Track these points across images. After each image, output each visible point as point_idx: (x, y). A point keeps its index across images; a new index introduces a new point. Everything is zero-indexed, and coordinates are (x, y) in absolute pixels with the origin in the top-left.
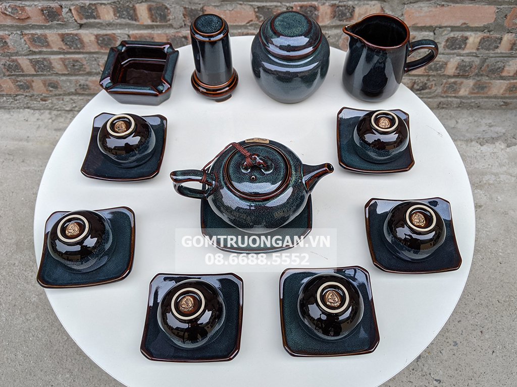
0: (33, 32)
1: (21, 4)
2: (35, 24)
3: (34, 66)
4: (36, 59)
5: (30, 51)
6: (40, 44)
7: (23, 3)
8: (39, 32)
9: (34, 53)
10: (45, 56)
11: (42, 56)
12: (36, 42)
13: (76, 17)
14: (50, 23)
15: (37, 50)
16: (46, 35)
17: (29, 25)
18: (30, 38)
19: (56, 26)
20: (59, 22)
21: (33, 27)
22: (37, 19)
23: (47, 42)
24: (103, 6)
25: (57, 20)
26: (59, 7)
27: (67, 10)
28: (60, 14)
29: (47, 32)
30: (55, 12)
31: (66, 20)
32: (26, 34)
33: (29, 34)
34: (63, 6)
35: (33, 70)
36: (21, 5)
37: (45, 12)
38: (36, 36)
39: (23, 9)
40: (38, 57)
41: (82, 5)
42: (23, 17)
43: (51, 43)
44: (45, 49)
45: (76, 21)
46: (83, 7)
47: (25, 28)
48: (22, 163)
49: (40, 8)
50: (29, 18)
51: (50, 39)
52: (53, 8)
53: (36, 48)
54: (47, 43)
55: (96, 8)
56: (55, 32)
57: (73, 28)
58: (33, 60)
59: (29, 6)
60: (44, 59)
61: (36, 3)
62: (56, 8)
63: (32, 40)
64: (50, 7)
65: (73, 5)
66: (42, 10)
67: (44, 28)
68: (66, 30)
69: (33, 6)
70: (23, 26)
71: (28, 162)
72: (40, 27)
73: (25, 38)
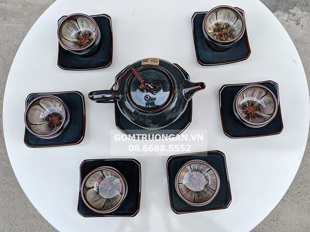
48: (4, 21)
71: (8, 20)
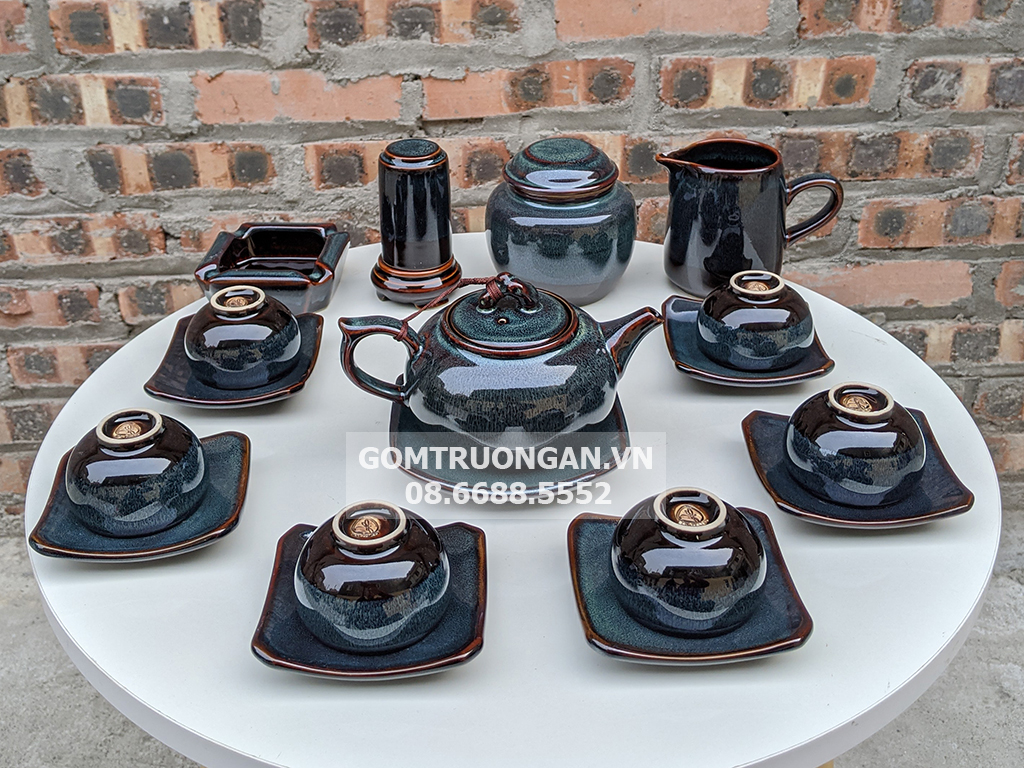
0: (30, 344)
1: (21, 284)
2: (38, 326)
3: (12, 425)
4: (22, 407)
5: (14, 388)
6: (38, 372)
7: (26, 282)
8: (42, 345)
9: (21, 393)
10: (42, 401)
11: (35, 401)
12: (30, 368)
13: (125, 311)
14: (70, 324)
15: (27, 386)
16: (55, 351)
17: (25, 329)
18: (20, 359)
19: (80, 331)
20: (89, 322)
21: (32, 334)
22: (45, 315)
23: (54, 367)
24: (184, 286)
25: (84, 317)
26: (96, 289)
27: (110, 295)
28: (94, 304)
29: (59, 344)
30: (86, 300)
31: (103, 317)
32: (13, 351)
33: (20, 349)
34: (103, 289)
35: (8, 433)
36: (19, 288)
37: (64, 300)
38: (35, 353)
39: (22, 294)
40: (25, 402)
41: (142, 285)
42: (19, 312)
43: (61, 369)
44: (44, 384)
45: (123, 321)
46: (142, 288)
47: (16, 336)
49: (56, 292)
50: (28, 314)
51: (61, 360)
52: (82, 292)
53: (28, 382)
54: (52, 371)
55: (169, 291)
56: (74, 345)
57: (113, 336)
58: (15, 410)
59: (37, 289)
60: (39, 406)
61: (50, 283)
62: (89, 293)
63: (22, 363)
64: (77, 291)
65: (123, 285)
66: (60, 298)
67: (54, 335)
68: (99, 340)
69: (44, 288)
70: (13, 332)
72: (47, 334)
73: (12, 358)
